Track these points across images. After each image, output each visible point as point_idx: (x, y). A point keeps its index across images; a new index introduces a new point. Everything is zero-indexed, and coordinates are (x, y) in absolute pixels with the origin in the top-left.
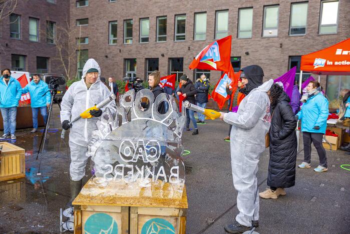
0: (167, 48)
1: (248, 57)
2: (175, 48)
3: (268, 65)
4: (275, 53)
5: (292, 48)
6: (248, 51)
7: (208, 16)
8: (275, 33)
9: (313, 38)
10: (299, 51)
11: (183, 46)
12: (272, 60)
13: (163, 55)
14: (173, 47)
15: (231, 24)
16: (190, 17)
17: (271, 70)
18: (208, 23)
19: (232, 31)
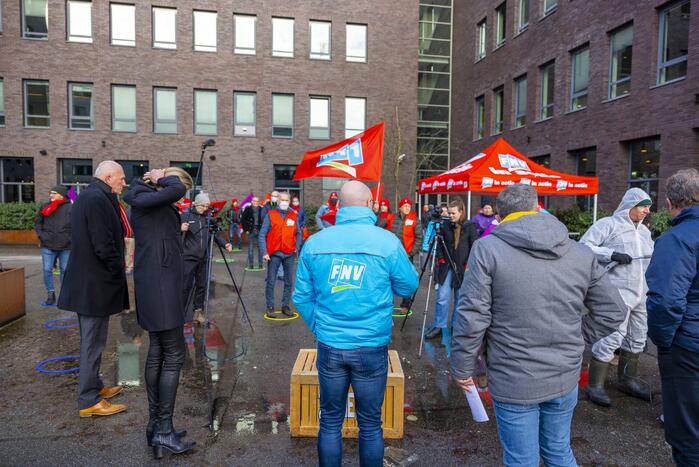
0: (52, 140)
1: (213, 163)
2: (72, 140)
3: (245, 176)
4: (254, 159)
5: (278, 153)
6: (213, 154)
7: (137, 92)
8: (251, 131)
9: (303, 143)
10: (287, 159)
11: (90, 139)
12: (250, 169)
13: (44, 153)
14: (67, 138)
15: (182, 111)
16: (104, 90)
17: (250, 183)
18: (139, 104)
19: (185, 122)
